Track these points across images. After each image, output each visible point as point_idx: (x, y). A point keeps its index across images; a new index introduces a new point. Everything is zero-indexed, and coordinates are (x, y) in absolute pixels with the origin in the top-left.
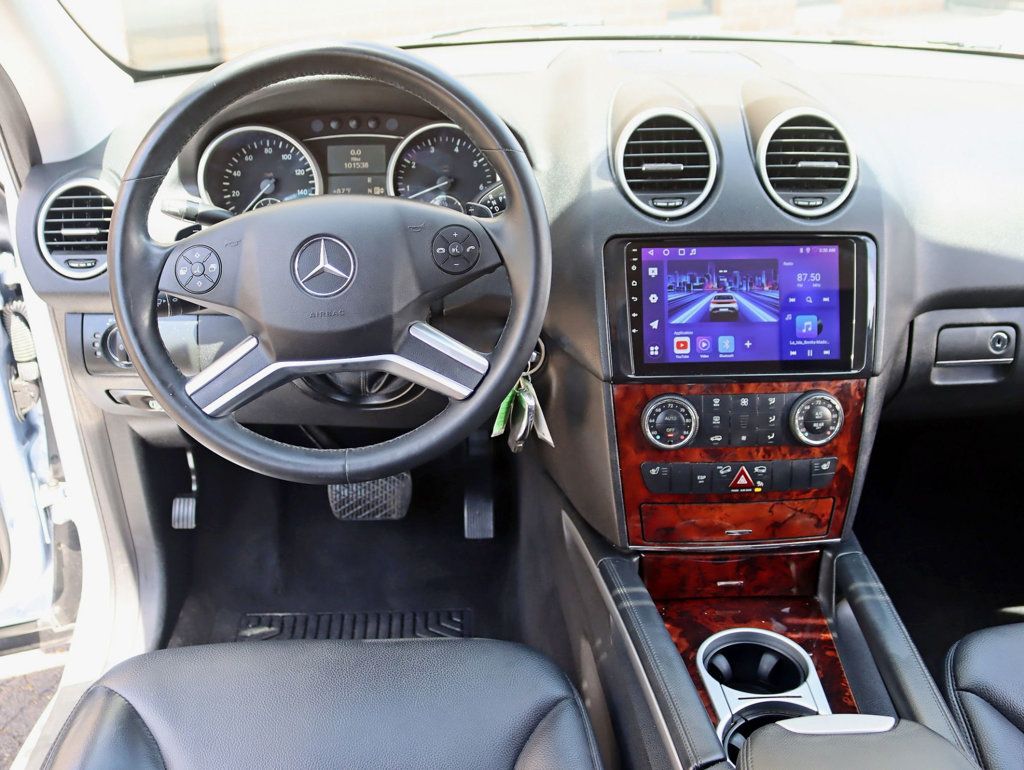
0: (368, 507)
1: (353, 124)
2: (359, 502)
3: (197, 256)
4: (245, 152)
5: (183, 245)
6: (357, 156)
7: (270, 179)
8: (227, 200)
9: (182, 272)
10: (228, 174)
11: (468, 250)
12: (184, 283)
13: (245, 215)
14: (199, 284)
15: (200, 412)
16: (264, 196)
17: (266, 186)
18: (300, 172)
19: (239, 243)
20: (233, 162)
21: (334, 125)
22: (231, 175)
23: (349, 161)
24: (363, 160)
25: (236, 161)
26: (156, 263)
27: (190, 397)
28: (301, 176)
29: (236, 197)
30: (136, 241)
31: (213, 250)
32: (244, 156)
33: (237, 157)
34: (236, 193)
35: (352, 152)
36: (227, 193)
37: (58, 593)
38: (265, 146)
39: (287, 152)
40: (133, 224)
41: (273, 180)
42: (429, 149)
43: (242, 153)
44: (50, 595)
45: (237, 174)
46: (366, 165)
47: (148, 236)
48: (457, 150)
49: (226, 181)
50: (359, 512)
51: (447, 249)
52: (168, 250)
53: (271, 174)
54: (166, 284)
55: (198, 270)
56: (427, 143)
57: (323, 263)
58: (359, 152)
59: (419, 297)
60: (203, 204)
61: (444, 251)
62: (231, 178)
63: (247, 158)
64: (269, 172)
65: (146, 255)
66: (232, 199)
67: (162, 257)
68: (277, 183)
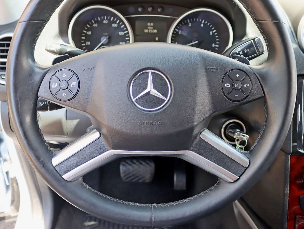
0: (137, 177)
1: (150, 9)
2: (133, 175)
3: (64, 76)
4: (93, 22)
5: (55, 68)
6: (151, 26)
7: (106, 36)
8: (84, 46)
9: (53, 86)
10: (84, 33)
11: (245, 86)
12: (54, 94)
13: (95, 51)
14: (64, 95)
15: (61, 178)
16: (102, 45)
17: (104, 40)
18: (121, 33)
19: (92, 69)
20: (87, 27)
21: (140, 10)
22: (86, 34)
23: (147, 28)
24: (154, 29)
25: (89, 26)
26: (37, 78)
27: (54, 168)
28: (122, 35)
29: (88, 45)
30: (26, 62)
31: (75, 73)
32: (93, 24)
33: (89, 25)
34: (88, 43)
35: (149, 24)
36: (83, 43)
37: (13, 202)
38: (104, 19)
39: (115, 23)
40: (24, 51)
41: (108, 37)
42: (189, 24)
43: (92, 22)
44: (10, 202)
45: (89, 33)
46: (155, 31)
47: (34, 60)
48: (202, 25)
49: (83, 36)
50: (134, 179)
51: (232, 84)
52: (45, 71)
53: (106, 34)
54: (43, 93)
55: (64, 86)
56: (187, 21)
57: (150, 88)
58: (152, 24)
59: (210, 115)
60: (71, 47)
61: (230, 86)
62: (86, 35)
63: (94, 25)
64: (105, 33)
65: (31, 73)
66: (86, 46)
67: (41, 75)
68: (109, 38)
